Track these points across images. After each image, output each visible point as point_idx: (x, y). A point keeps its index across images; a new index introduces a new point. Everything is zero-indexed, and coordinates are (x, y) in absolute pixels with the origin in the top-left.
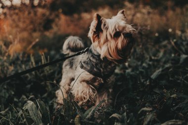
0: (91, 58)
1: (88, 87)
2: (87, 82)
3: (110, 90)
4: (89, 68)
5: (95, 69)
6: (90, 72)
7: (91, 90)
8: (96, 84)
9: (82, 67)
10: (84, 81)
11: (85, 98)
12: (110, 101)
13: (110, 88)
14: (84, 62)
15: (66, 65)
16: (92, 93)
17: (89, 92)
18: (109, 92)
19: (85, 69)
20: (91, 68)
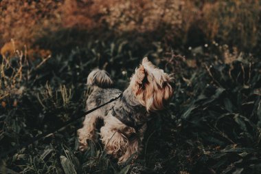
0: (125, 108)
1: (120, 137)
2: (119, 131)
3: (142, 139)
4: (122, 117)
5: (128, 119)
6: (123, 121)
7: (122, 140)
8: (128, 133)
9: (114, 114)
10: (115, 129)
11: (115, 148)
12: (140, 149)
13: (141, 136)
14: (117, 110)
15: (91, 102)
17: (120, 141)
18: (140, 140)
19: (118, 117)
20: (124, 117)
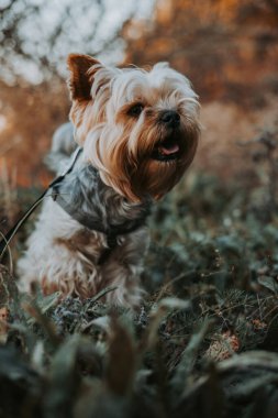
1: (74, 260)
2: (69, 244)
5: (85, 207)
6: (72, 212)
8: (91, 248)
10: (60, 241)
16: (83, 277)
17: (75, 273)
18: (130, 273)
